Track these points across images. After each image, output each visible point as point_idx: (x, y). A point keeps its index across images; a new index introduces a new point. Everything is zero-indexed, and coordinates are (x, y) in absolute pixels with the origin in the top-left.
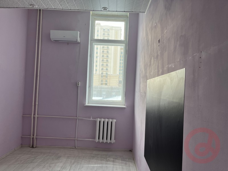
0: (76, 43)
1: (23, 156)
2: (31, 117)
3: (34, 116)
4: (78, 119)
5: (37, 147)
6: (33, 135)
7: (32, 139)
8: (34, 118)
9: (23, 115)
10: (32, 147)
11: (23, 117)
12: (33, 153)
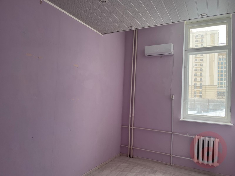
0: (170, 55)
1: (122, 165)
2: (128, 128)
3: (131, 127)
4: (173, 134)
5: (134, 158)
6: (130, 146)
7: (129, 149)
8: (131, 129)
9: (122, 125)
10: (129, 157)
11: (122, 128)
12: (131, 163)
